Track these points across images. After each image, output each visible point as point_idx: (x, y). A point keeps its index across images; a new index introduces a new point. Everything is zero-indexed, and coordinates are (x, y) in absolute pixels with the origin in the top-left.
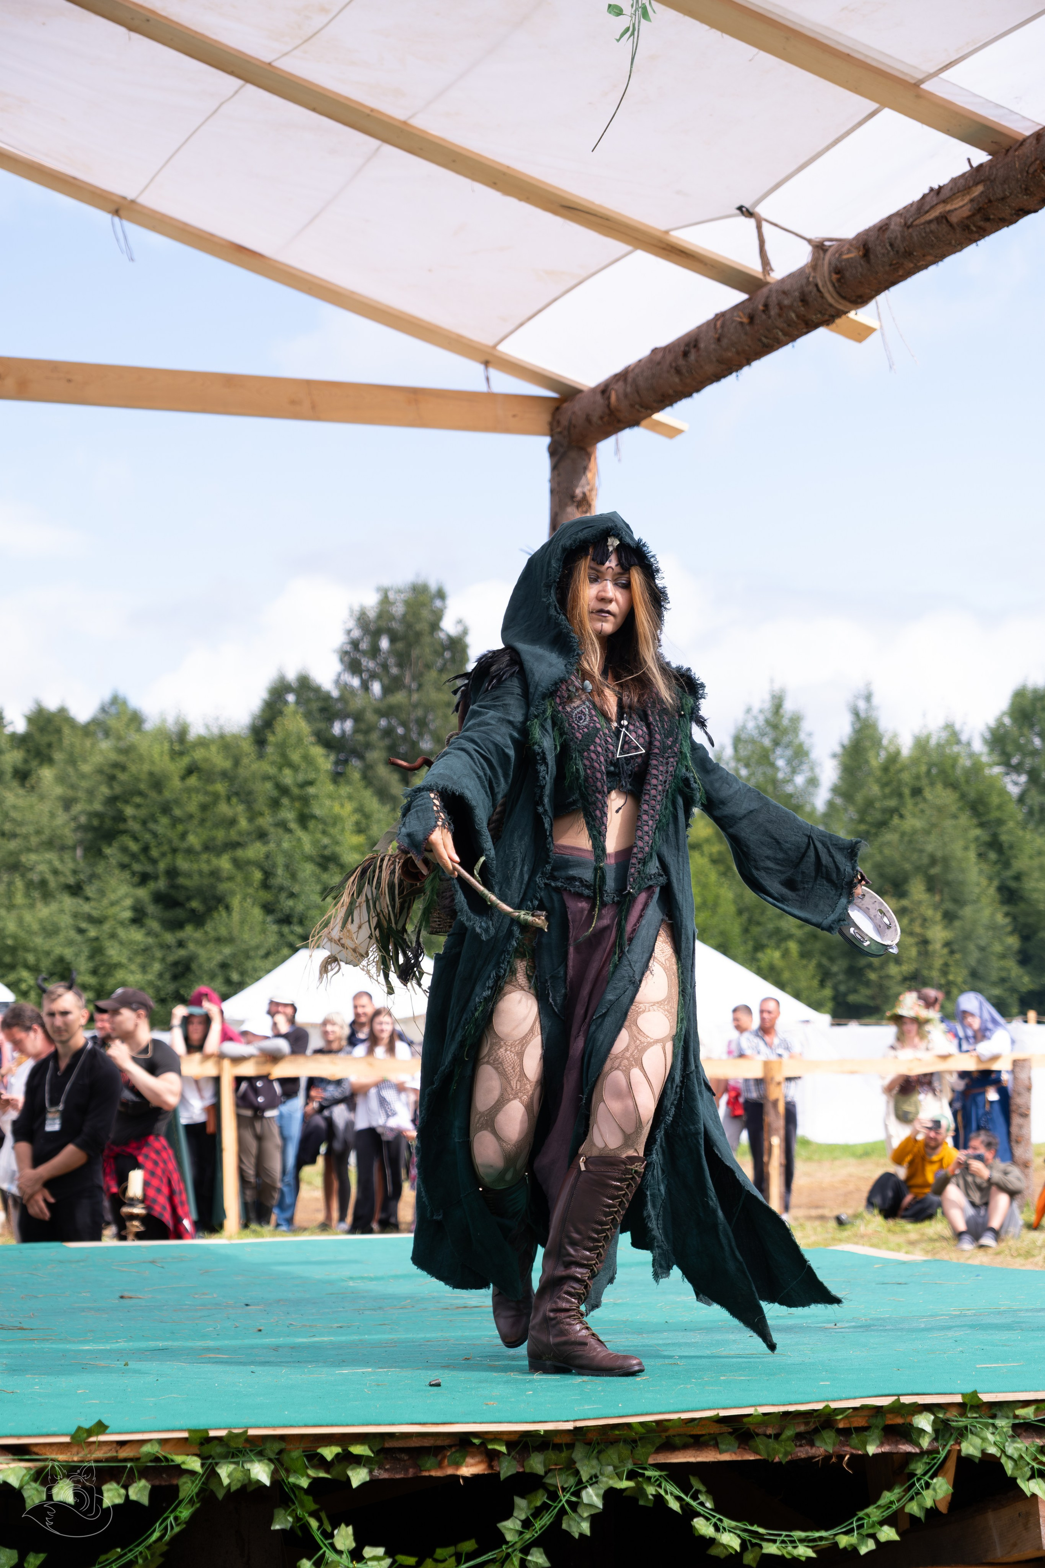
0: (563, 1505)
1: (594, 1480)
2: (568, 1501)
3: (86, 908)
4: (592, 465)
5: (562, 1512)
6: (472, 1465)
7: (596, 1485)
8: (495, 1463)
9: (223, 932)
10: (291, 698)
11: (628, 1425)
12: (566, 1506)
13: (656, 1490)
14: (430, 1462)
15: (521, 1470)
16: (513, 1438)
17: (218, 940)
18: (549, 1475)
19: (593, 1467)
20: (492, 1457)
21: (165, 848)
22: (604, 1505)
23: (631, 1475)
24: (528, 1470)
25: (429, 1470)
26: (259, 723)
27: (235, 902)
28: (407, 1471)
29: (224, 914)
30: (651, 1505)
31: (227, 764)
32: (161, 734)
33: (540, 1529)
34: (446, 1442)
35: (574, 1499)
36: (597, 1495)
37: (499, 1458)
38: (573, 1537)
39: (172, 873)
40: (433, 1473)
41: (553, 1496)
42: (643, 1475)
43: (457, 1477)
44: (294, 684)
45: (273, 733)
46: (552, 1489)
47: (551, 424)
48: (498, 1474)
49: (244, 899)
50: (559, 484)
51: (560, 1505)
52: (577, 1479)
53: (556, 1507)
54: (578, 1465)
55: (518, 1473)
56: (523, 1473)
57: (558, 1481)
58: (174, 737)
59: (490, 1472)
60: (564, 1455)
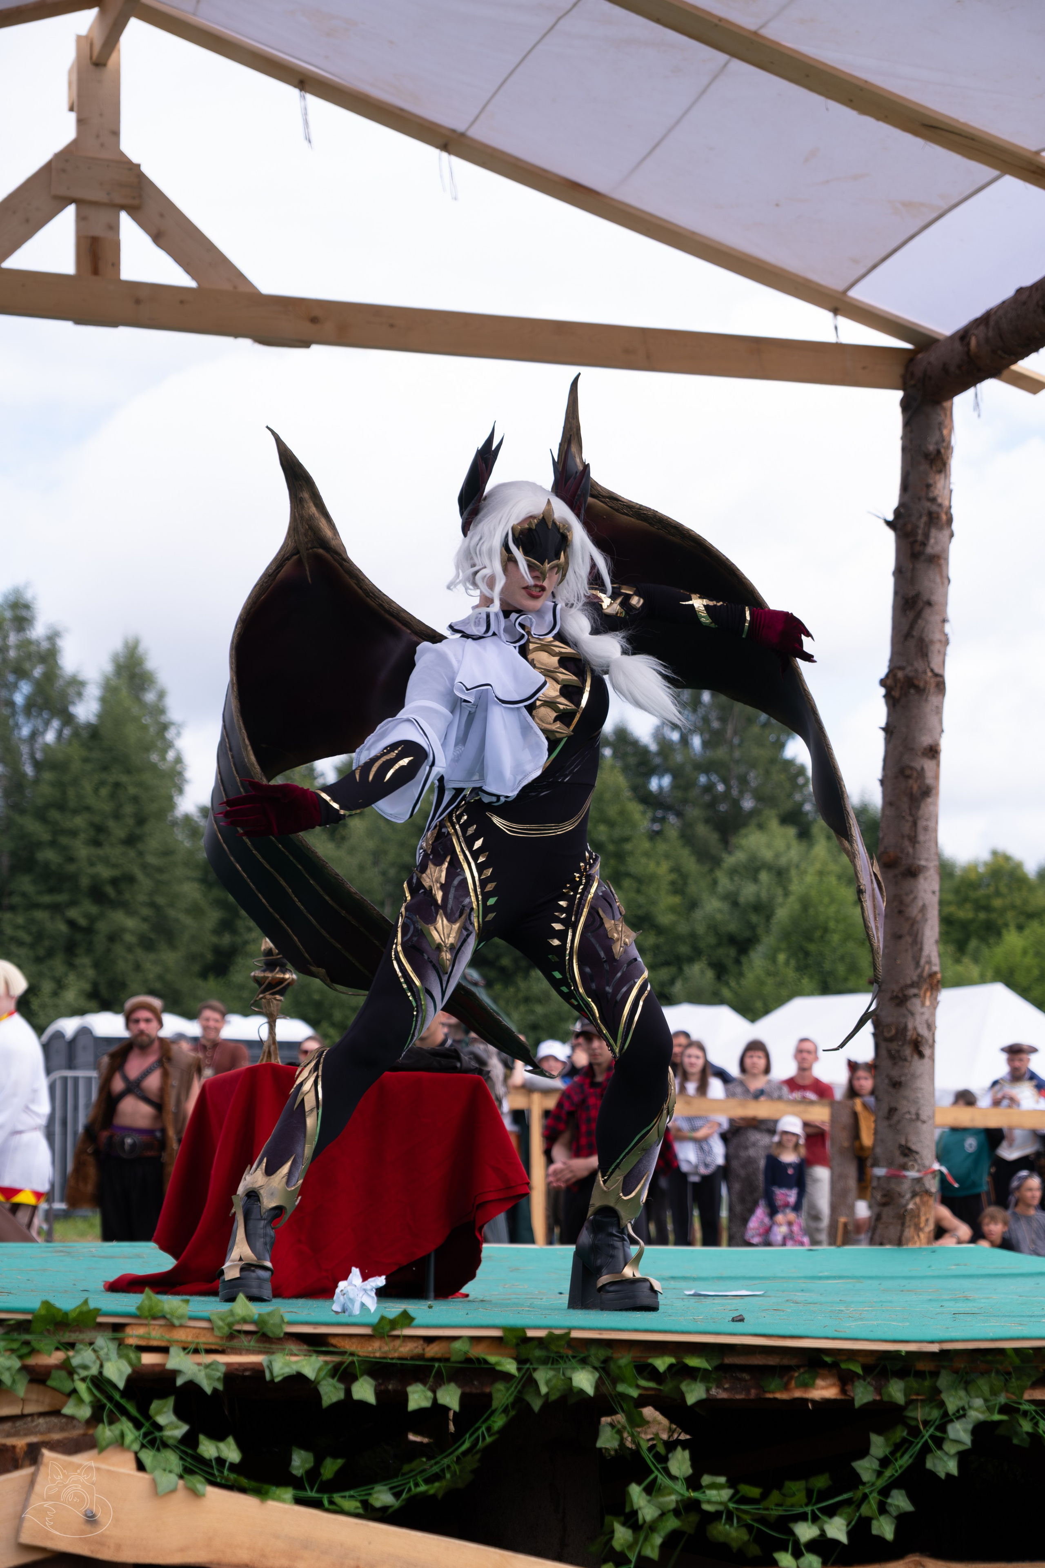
0: (926, 1441)
1: (961, 1412)
2: (931, 1437)
5: (926, 1450)
6: (823, 1388)
7: (964, 1419)
8: (848, 1387)
11: (1001, 1351)
12: (930, 1441)
13: (1033, 1428)
14: (774, 1383)
15: (878, 1398)
16: (870, 1361)
18: (911, 1407)
19: (961, 1398)
20: (845, 1380)
22: (973, 1441)
23: (1004, 1409)
24: (886, 1399)
25: (773, 1392)
28: (748, 1391)
30: (1026, 1445)
33: (901, 1467)
34: (793, 1362)
35: (938, 1434)
36: (965, 1431)
37: (853, 1382)
38: (939, 1478)
40: (778, 1396)
41: (915, 1432)
42: (1018, 1410)
43: (805, 1401)
46: (913, 1423)
47: (904, 377)
48: (852, 1401)
50: (911, 440)
51: (923, 1440)
52: (942, 1411)
53: (918, 1443)
54: (944, 1396)
55: (875, 1401)
56: (881, 1401)
57: (919, 1414)
59: (842, 1397)
60: (927, 1383)
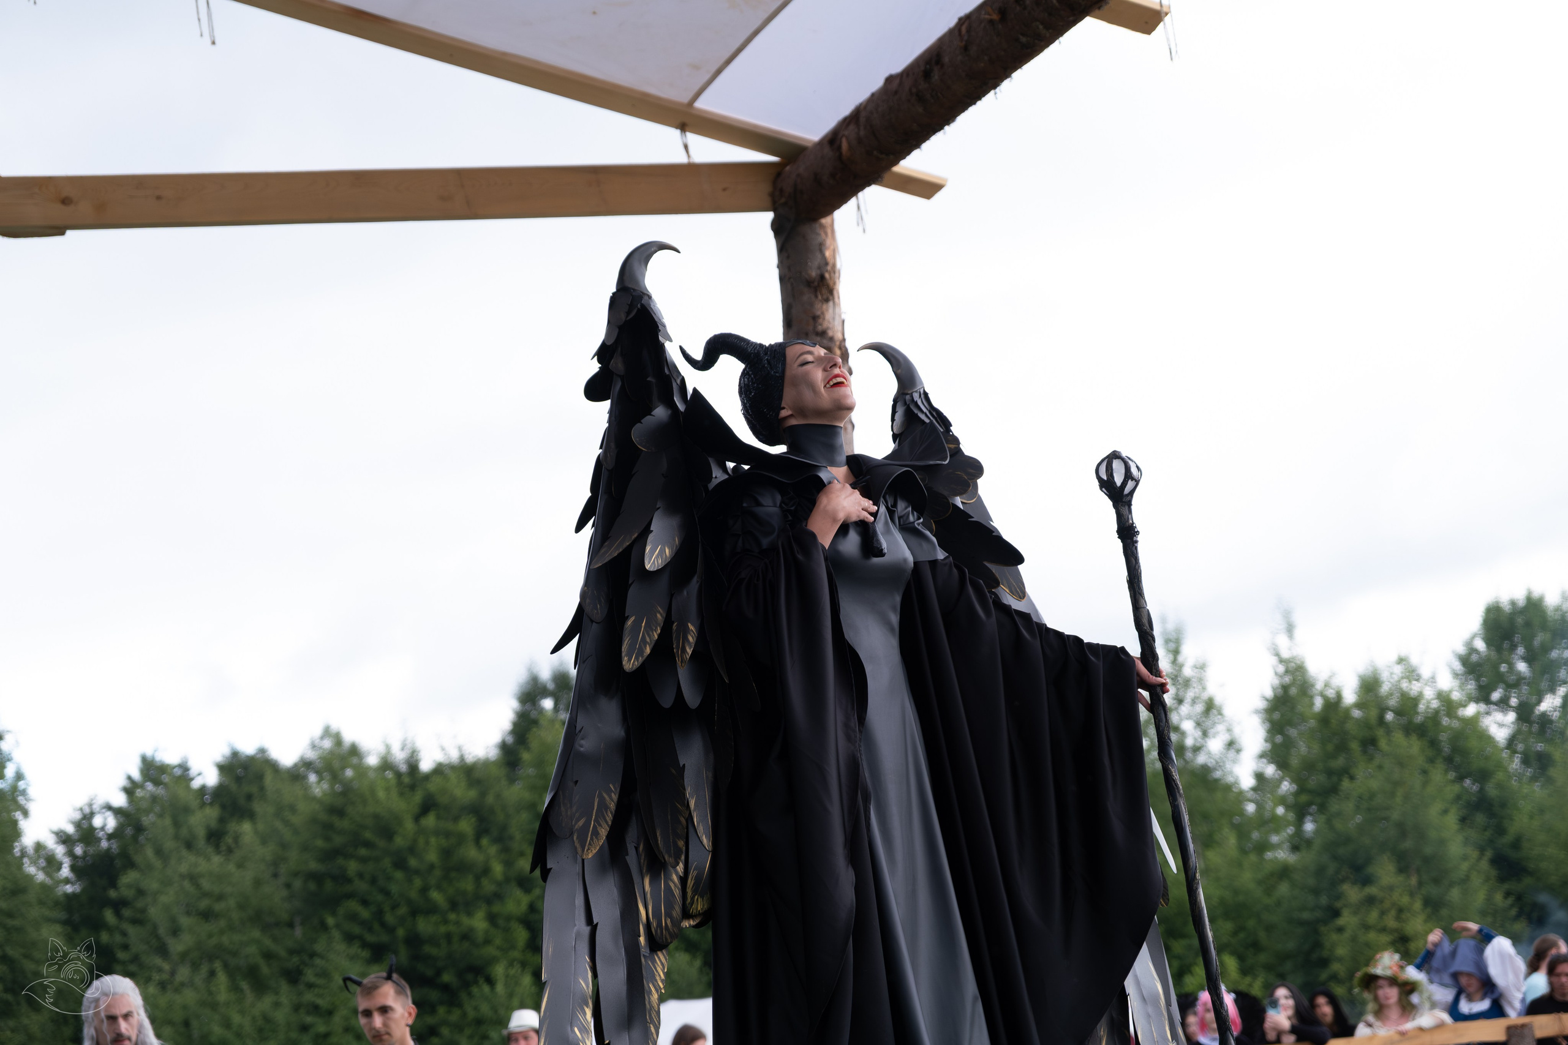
3: (309, 997)
4: (828, 242)
9: (485, 1009)
10: (548, 704)
17: (479, 1022)
21: (403, 910)
26: (510, 740)
27: (499, 970)
29: (486, 989)
31: (473, 794)
32: (386, 764)
39: (414, 941)
44: (551, 686)
45: (528, 749)
47: (772, 195)
49: (511, 964)
50: (789, 268)
58: (403, 768)
